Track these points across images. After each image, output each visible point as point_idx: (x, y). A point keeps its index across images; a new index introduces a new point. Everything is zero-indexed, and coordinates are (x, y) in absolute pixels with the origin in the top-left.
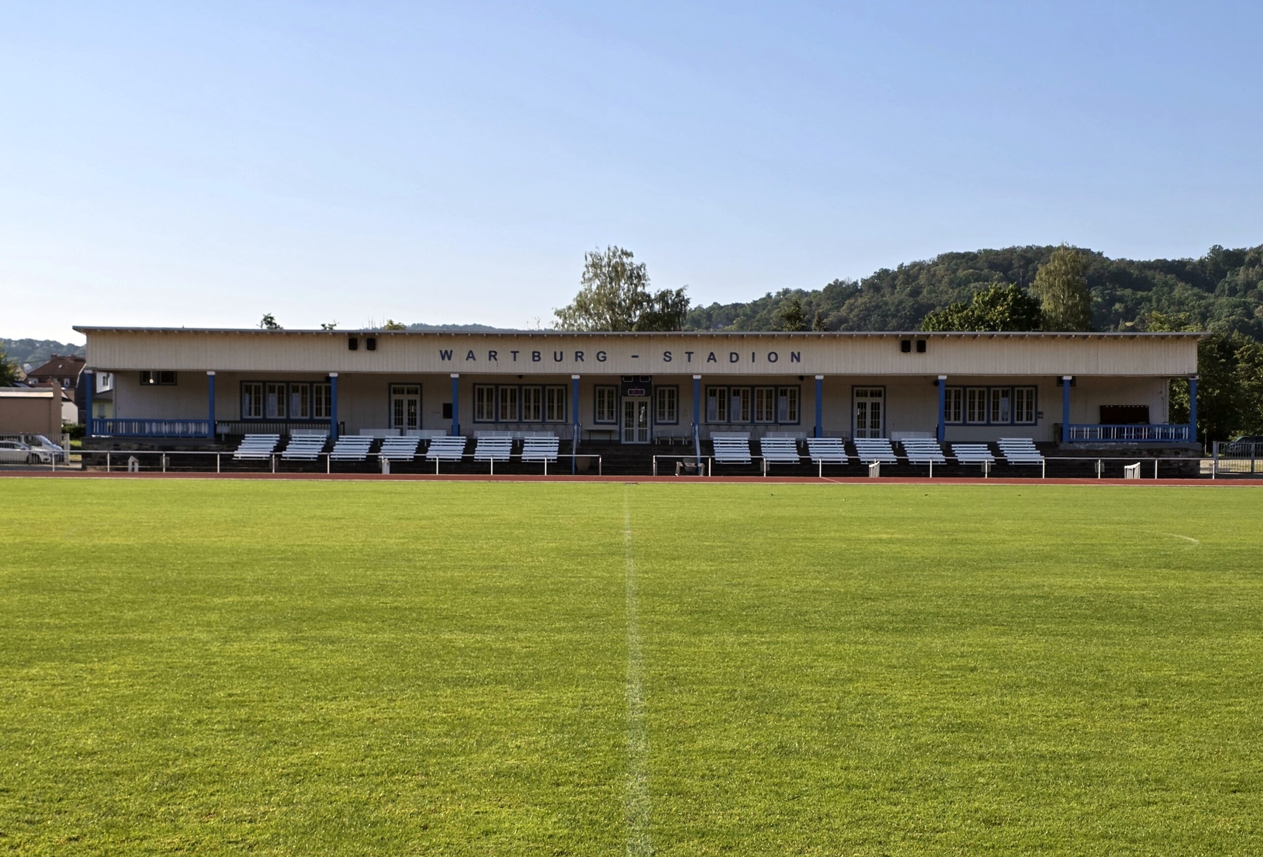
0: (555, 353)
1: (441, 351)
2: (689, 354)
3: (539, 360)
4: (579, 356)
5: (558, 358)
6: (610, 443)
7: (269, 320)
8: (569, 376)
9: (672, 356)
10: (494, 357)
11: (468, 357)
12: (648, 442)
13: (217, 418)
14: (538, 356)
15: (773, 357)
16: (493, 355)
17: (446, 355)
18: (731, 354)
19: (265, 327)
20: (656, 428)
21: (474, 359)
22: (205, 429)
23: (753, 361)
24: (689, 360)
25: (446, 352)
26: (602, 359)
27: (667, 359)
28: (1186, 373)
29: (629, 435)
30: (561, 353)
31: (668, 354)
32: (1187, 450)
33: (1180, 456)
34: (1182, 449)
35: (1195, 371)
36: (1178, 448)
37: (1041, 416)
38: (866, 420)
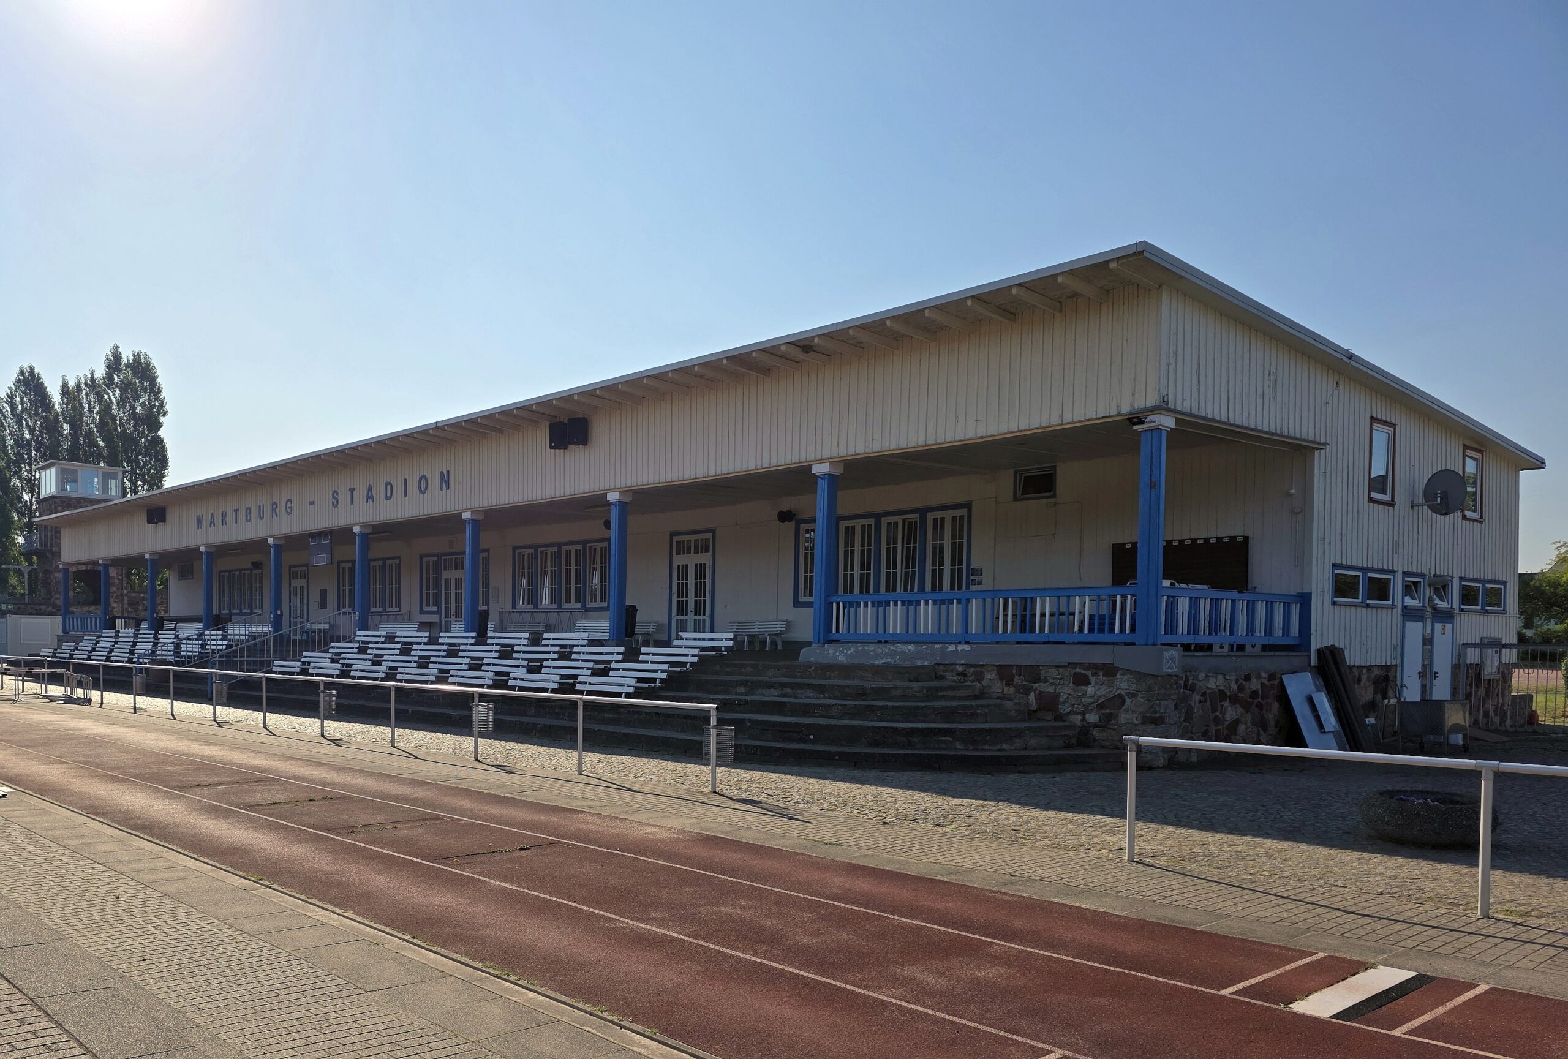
0: (260, 507)
1: (197, 518)
2: (352, 490)
3: (250, 520)
5: (262, 514)
8: (268, 540)
10: (225, 519)
11: (211, 526)
14: (249, 514)
15: (423, 483)
16: (223, 517)
17: (200, 522)
18: (386, 484)
21: (214, 528)
23: (406, 494)
24: (352, 502)
25: (200, 516)
26: (289, 512)
27: (335, 503)
28: (1124, 409)
30: (264, 507)
31: (335, 495)
32: (1110, 671)
33: (1090, 690)
34: (1096, 668)
35: (1152, 400)
36: (1081, 665)
37: (977, 578)
38: (689, 599)
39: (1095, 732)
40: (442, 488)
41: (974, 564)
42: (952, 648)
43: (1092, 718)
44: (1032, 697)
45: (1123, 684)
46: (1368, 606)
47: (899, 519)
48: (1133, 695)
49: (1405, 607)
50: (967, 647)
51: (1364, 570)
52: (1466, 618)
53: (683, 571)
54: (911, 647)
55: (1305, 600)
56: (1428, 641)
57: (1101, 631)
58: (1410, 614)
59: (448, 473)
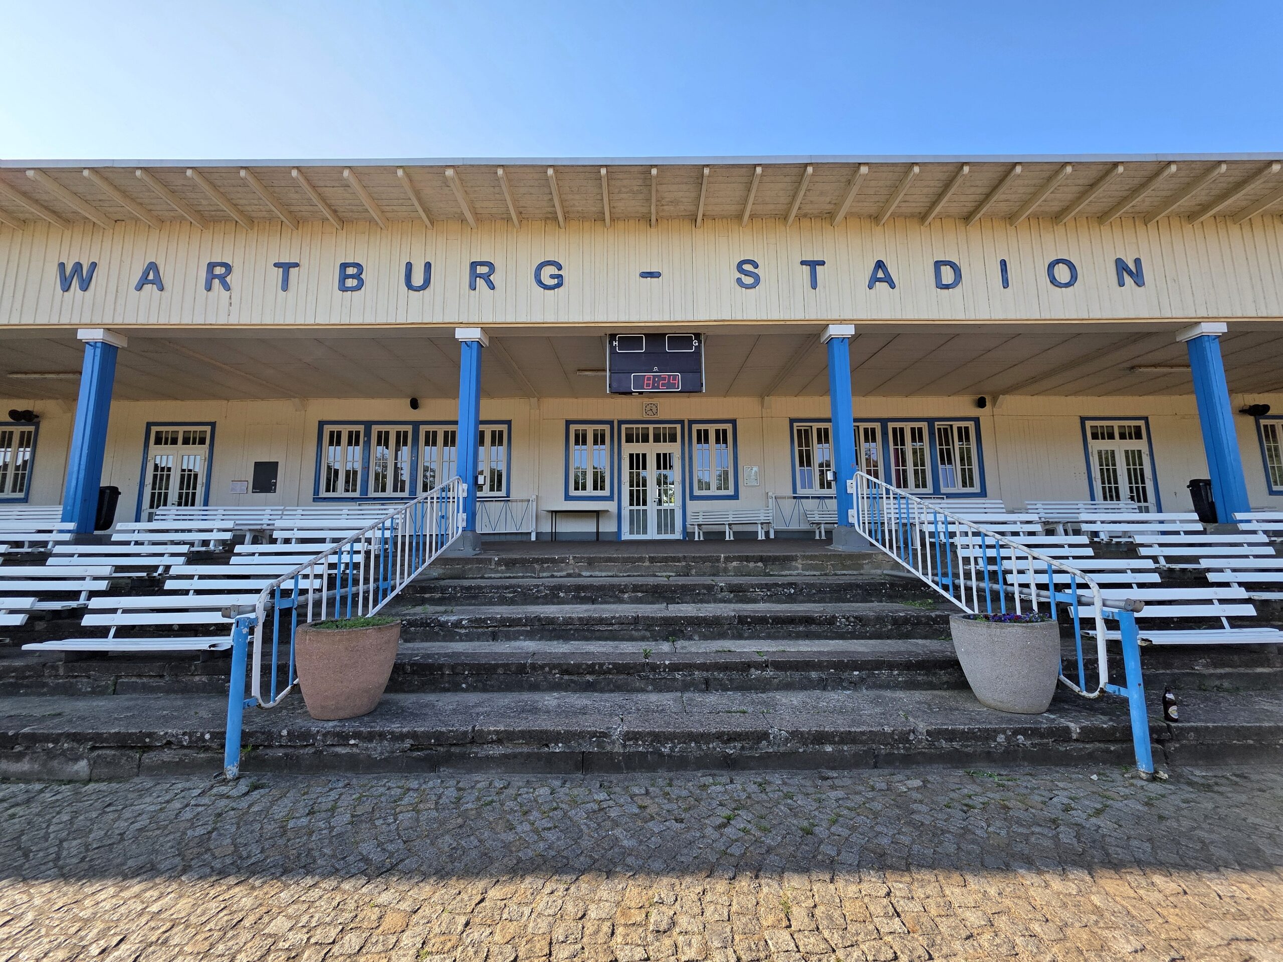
0: (409, 266)
1: (62, 266)
2: (813, 265)
3: (358, 288)
4: (481, 274)
5: (418, 280)
6: (598, 539)
8: (447, 332)
9: (760, 272)
10: (222, 277)
12: (678, 535)
14: (358, 276)
16: (217, 274)
17: (77, 277)
18: (938, 264)
20: (692, 506)
23: (1006, 284)
24: (814, 286)
25: (78, 266)
27: (748, 280)
29: (639, 521)
30: (428, 266)
31: (747, 267)
40: (1121, 284)
59: (1137, 262)
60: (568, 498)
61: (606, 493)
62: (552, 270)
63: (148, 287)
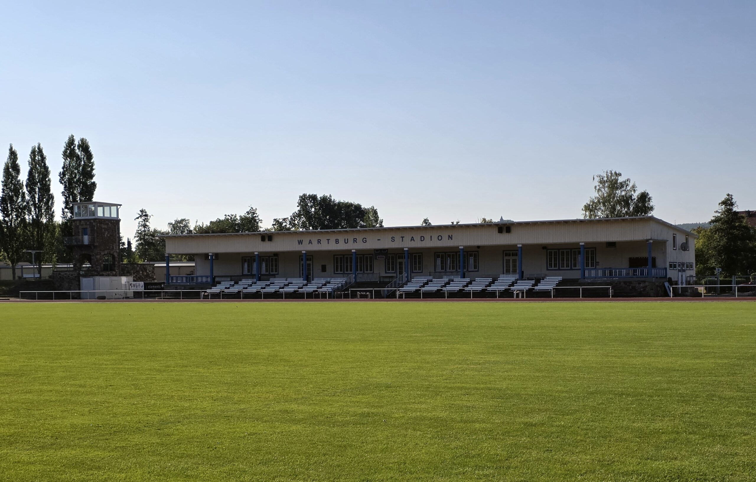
0: (345, 239)
1: (298, 240)
2: (403, 237)
3: (338, 243)
4: (355, 240)
5: (346, 242)
7: (426, 221)
8: (351, 250)
9: (395, 239)
10: (320, 242)
11: (309, 243)
13: (215, 274)
14: (338, 241)
15: (440, 238)
16: (319, 242)
17: (300, 242)
18: (421, 237)
19: (424, 225)
21: (312, 244)
22: (209, 280)
24: (403, 241)
25: (300, 240)
26: (365, 241)
27: (393, 240)
28: (645, 239)
30: (348, 239)
31: (393, 238)
32: (645, 282)
33: (641, 285)
34: (642, 281)
35: (649, 238)
36: (640, 281)
37: (598, 264)
38: (510, 268)
39: (642, 292)
40: (449, 240)
41: (597, 261)
42: (614, 279)
43: (642, 290)
44: (631, 287)
45: (647, 284)
46: (674, 269)
47: (577, 250)
48: (649, 286)
49: (679, 270)
50: (617, 279)
51: (673, 263)
52: (687, 271)
53: (508, 261)
54: (606, 279)
55: (666, 269)
56: (682, 276)
57: (642, 275)
58: (679, 271)
59: (452, 235)
60: (386, 273)
61: (394, 272)
62: (365, 239)
63: (310, 244)
